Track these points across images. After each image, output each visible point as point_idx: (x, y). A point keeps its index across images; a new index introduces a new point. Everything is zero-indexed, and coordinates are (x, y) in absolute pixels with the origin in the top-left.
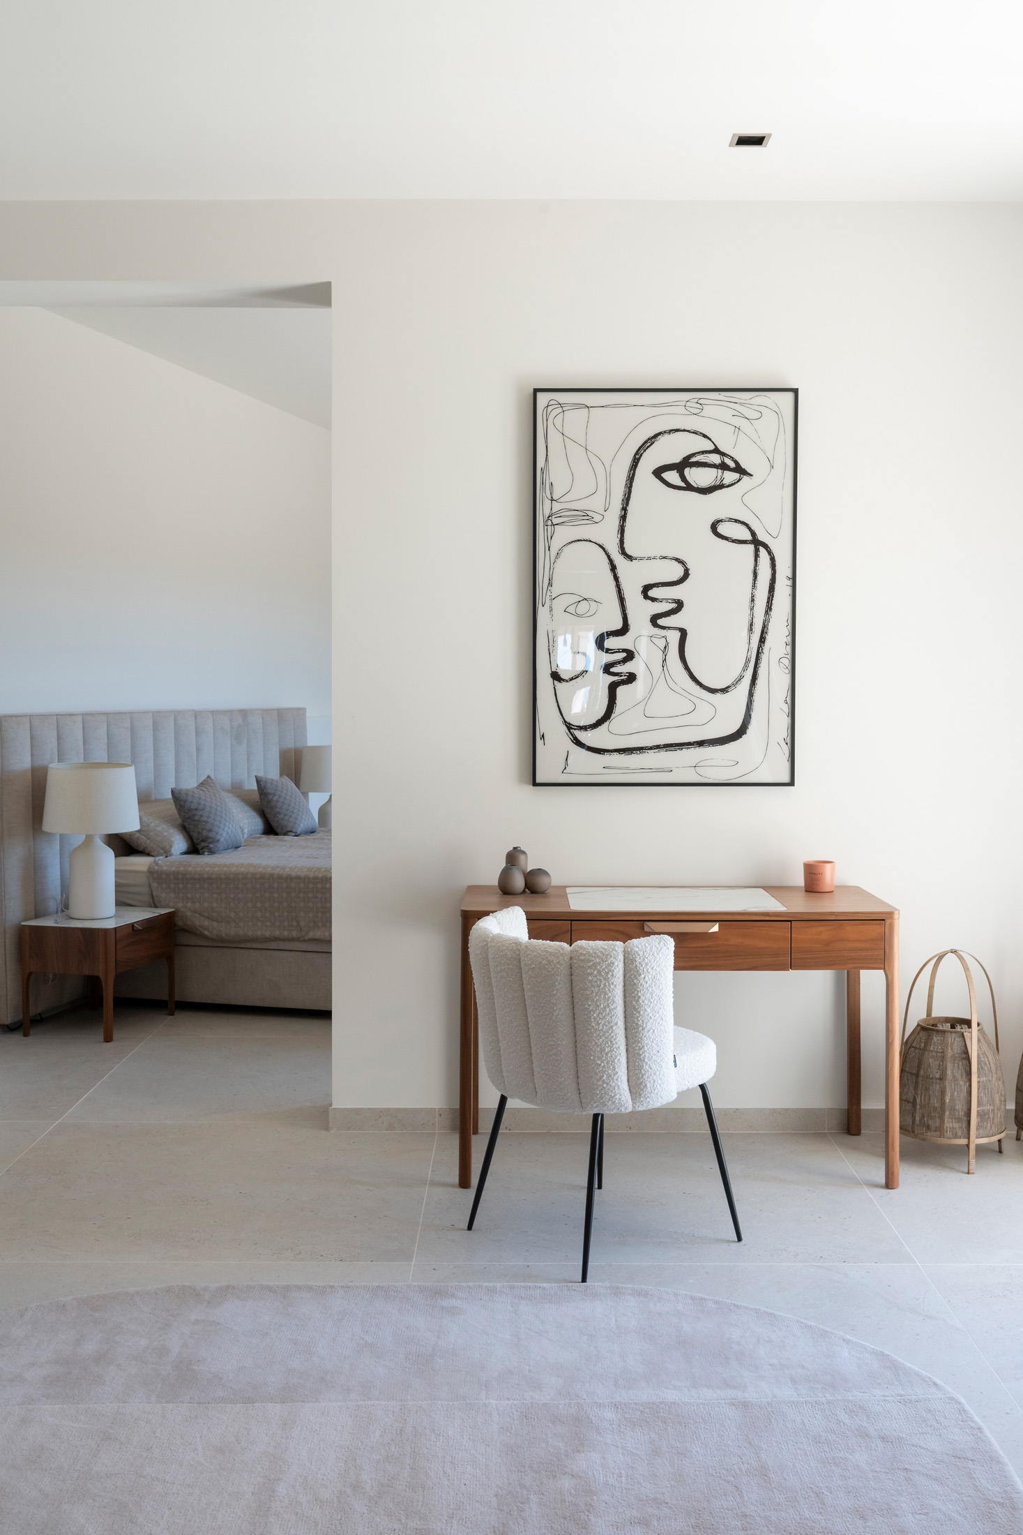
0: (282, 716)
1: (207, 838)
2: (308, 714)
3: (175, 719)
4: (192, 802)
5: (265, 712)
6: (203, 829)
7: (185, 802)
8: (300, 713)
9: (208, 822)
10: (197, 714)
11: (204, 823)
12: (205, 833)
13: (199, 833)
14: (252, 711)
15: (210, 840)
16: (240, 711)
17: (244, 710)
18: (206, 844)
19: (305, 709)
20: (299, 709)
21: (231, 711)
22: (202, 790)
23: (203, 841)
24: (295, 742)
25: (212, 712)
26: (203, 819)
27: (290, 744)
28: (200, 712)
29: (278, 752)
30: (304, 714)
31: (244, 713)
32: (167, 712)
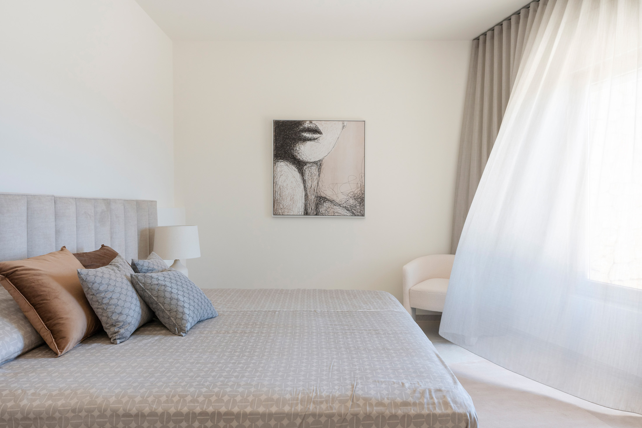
0: (139, 205)
1: (117, 321)
2: (159, 206)
3: (28, 203)
4: (101, 284)
5: (127, 202)
6: (113, 313)
7: (93, 283)
8: (153, 204)
9: (118, 305)
10: (56, 200)
11: (114, 307)
12: (115, 317)
13: (108, 318)
14: (115, 201)
15: (121, 324)
16: (104, 200)
17: (107, 199)
18: (116, 329)
19: (156, 201)
20: (152, 201)
21: (95, 200)
22: (113, 270)
23: (113, 325)
24: (149, 223)
25: (76, 199)
26: (112, 302)
27: (145, 225)
28: (60, 198)
29: (137, 231)
30: (156, 205)
31: (108, 202)
32: (18, 195)
